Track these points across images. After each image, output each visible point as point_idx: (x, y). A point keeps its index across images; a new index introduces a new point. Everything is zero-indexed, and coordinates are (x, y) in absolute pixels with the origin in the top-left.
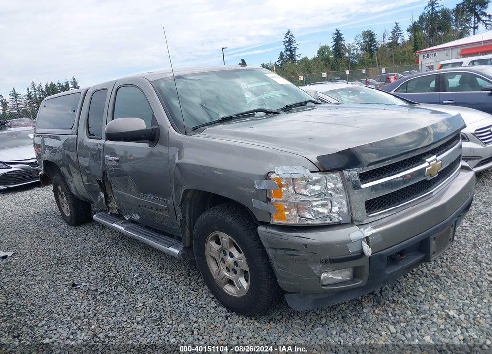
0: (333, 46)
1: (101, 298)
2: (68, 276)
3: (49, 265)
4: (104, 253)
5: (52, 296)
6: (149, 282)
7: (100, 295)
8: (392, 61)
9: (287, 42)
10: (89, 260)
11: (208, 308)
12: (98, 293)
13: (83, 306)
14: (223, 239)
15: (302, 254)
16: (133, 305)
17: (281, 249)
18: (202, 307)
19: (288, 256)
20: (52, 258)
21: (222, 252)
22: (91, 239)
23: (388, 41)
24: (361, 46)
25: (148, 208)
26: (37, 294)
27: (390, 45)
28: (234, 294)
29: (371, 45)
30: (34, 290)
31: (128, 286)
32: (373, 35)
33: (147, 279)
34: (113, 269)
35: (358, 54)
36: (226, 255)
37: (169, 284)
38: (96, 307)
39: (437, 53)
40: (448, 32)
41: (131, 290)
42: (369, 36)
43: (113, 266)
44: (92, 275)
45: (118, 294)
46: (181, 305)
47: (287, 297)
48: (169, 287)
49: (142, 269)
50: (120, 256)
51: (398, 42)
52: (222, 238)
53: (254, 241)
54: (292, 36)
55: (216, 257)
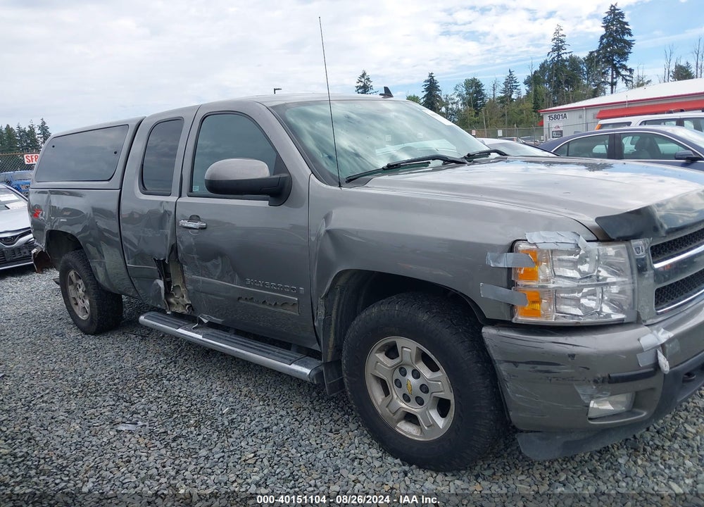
0: (425, 96)
1: (178, 445)
2: (109, 411)
3: (70, 394)
4: (158, 375)
5: (91, 442)
6: (251, 421)
7: (174, 440)
8: (504, 121)
9: (361, 88)
10: (136, 386)
11: (369, 459)
12: (171, 437)
13: (151, 458)
14: (405, 349)
15: (565, 370)
16: (238, 456)
17: (527, 363)
18: (356, 458)
19: (539, 374)
20: (71, 383)
21: (398, 370)
22: (128, 354)
23: (499, 95)
24: (463, 99)
25: (257, 302)
26: (64, 440)
27: (502, 100)
28: (417, 436)
29: (477, 99)
30: (57, 434)
31: (217, 427)
32: (480, 85)
33: (246, 415)
34: (183, 400)
35: (459, 109)
36: (404, 374)
37: (286, 422)
38: (175, 460)
39: (567, 114)
40: (578, 87)
41: (225, 432)
42: (474, 87)
43: (181, 395)
44: (150, 409)
45: (204, 439)
46: (321, 455)
47: (520, 439)
48: (288, 428)
49: (231, 399)
50: (188, 380)
51: (513, 97)
52: (402, 347)
53: (469, 352)
54: (368, 79)
55: (385, 378)
